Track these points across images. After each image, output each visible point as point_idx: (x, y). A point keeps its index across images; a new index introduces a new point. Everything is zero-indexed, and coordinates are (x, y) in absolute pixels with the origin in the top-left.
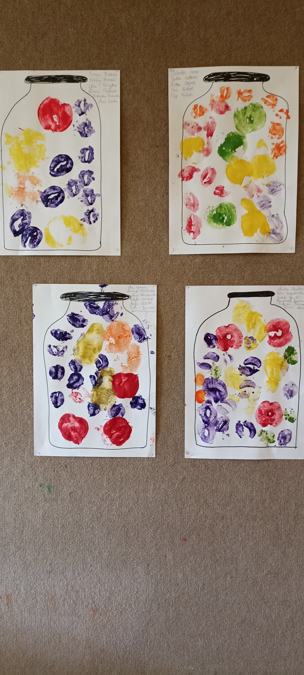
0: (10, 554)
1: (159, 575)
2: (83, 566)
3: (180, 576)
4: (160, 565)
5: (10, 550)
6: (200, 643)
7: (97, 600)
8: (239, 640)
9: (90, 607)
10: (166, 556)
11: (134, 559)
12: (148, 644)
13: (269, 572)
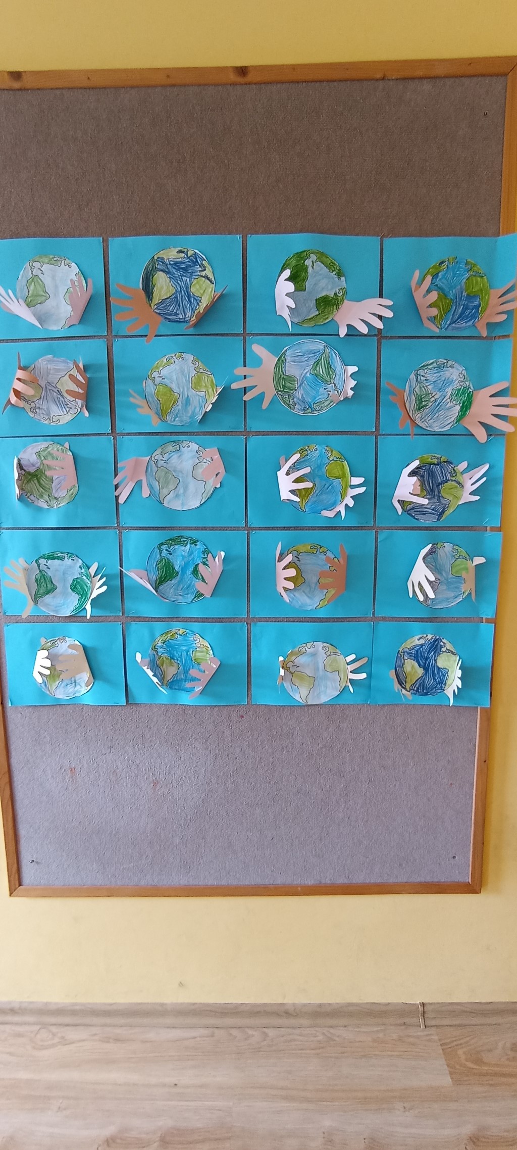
0: (72, 730)
1: (217, 750)
2: (143, 742)
3: (238, 750)
4: (218, 741)
5: (71, 726)
6: (258, 811)
7: (157, 773)
8: (295, 808)
9: (151, 780)
10: (224, 732)
11: (192, 736)
12: (208, 813)
13: (325, 746)
